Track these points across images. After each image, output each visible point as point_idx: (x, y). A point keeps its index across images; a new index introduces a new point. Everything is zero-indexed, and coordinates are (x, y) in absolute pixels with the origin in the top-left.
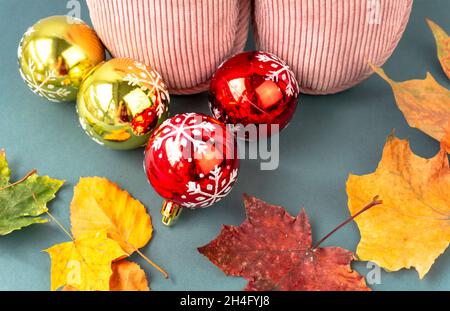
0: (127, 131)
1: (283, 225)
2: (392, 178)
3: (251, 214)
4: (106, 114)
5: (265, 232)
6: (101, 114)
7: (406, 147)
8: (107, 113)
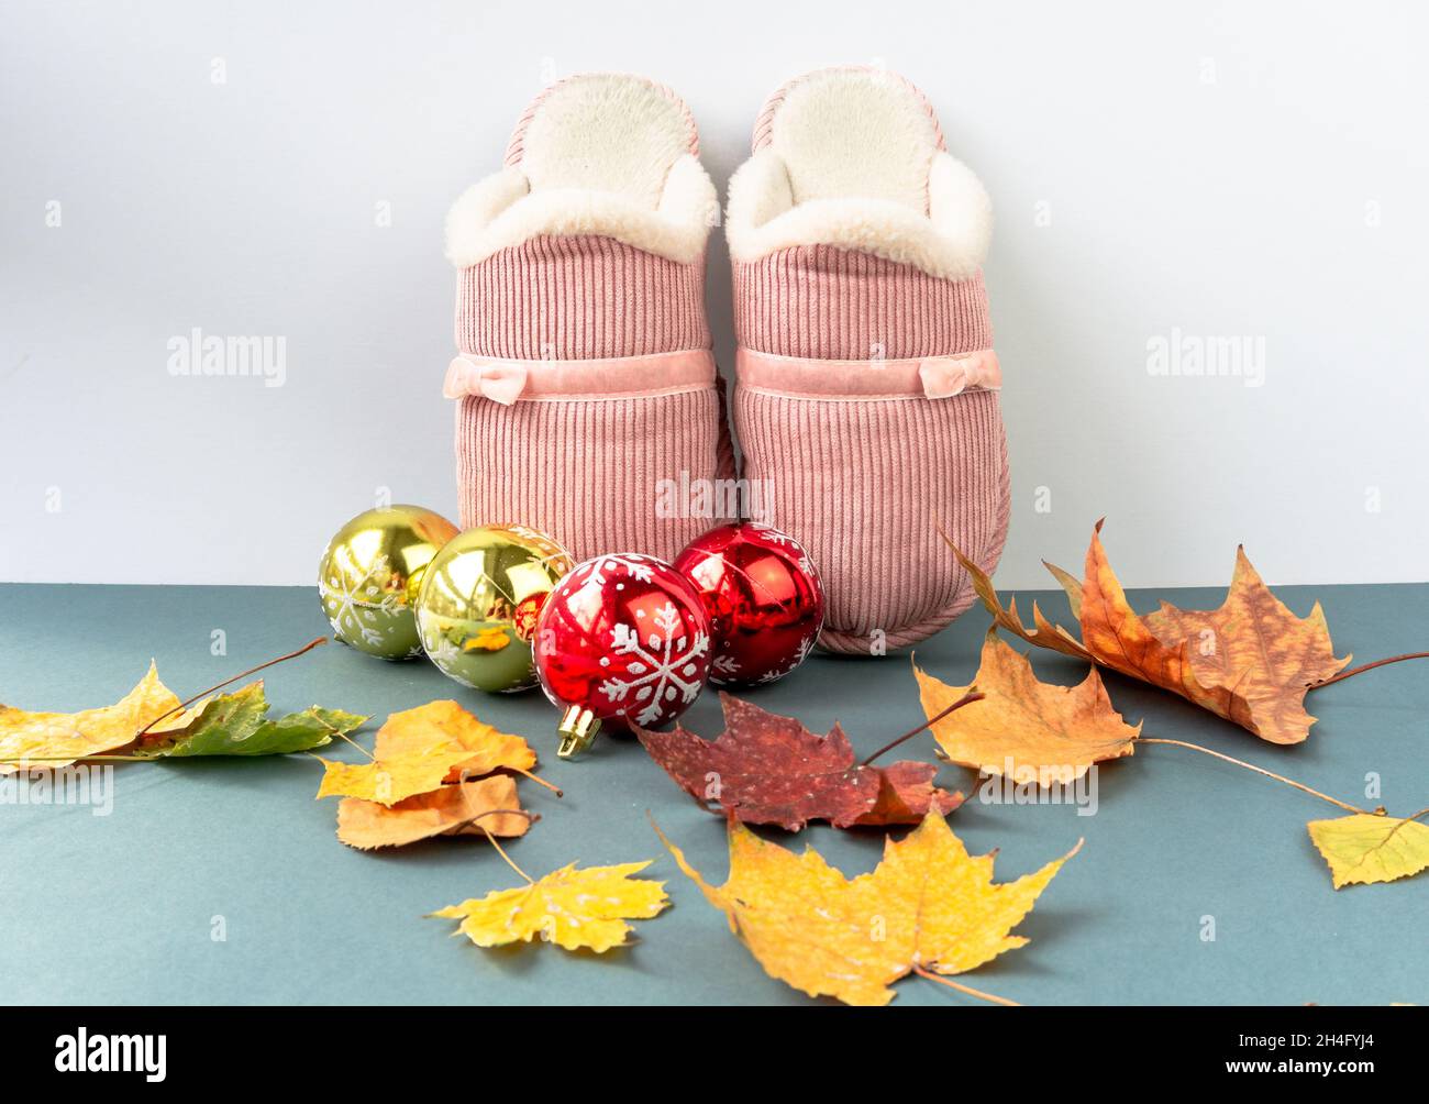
0: (504, 632)
1: (798, 745)
2: (1006, 703)
3: (735, 725)
4: (470, 603)
5: (761, 752)
6: (461, 607)
7: (1026, 668)
8: (472, 600)
